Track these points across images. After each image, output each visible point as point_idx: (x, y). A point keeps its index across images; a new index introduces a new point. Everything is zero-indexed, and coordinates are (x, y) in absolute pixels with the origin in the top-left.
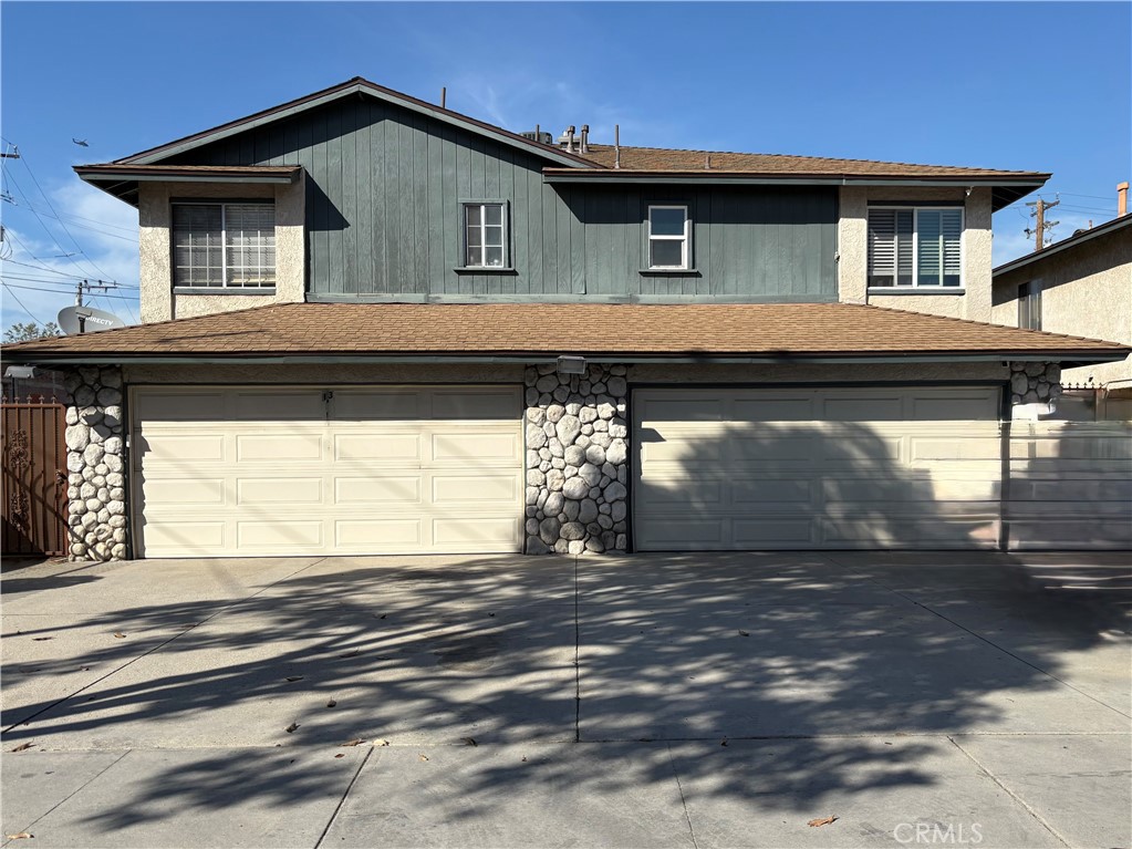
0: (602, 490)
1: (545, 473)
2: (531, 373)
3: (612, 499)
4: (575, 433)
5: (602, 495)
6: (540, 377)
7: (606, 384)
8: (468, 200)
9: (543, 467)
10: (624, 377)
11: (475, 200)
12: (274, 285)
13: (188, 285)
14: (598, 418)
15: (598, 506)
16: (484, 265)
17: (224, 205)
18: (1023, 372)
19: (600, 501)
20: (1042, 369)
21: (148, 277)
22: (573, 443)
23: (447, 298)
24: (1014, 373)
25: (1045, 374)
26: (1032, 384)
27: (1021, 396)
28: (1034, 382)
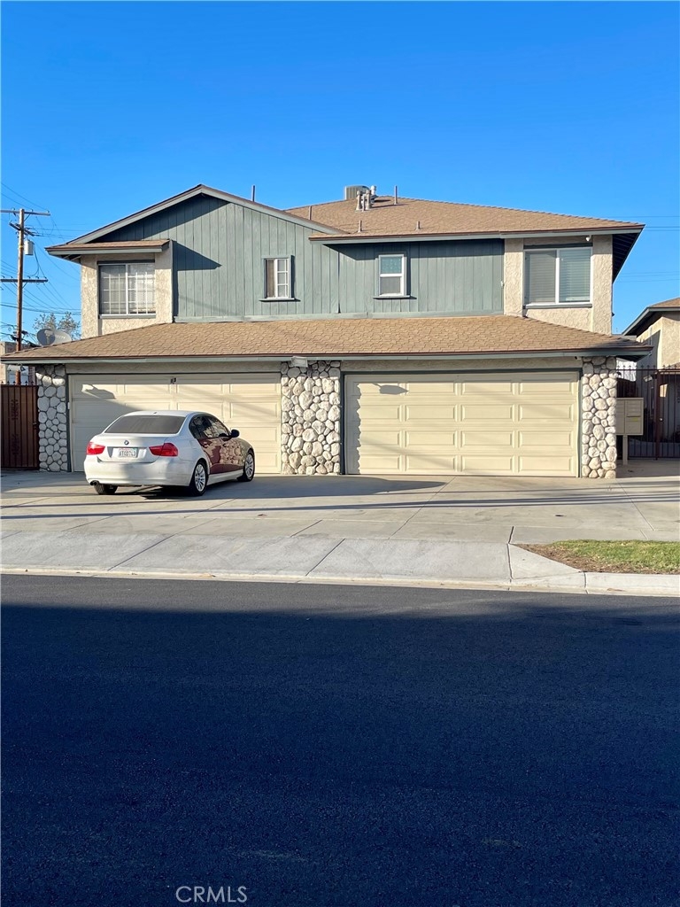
0: (325, 437)
1: (292, 426)
2: (284, 366)
3: (332, 441)
4: (310, 402)
5: (325, 439)
6: (289, 368)
7: (327, 372)
8: (267, 256)
9: (291, 423)
10: (339, 368)
11: (272, 256)
12: (154, 312)
13: (108, 313)
14: (323, 393)
15: (323, 446)
16: (276, 298)
17: (127, 265)
18: (591, 362)
19: (324, 443)
20: (603, 361)
21: (85, 309)
22: (309, 408)
23: (255, 318)
24: (584, 363)
25: (605, 363)
26: (597, 370)
27: (589, 378)
28: (598, 369)
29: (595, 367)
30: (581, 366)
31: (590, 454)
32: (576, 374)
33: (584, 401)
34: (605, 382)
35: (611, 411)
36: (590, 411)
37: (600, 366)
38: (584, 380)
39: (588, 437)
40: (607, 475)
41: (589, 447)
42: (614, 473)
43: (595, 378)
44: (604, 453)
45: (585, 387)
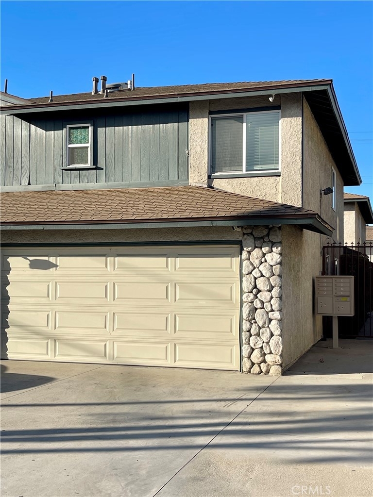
18: (251, 234)
20: (265, 232)
24: (244, 234)
25: (268, 235)
26: (258, 243)
27: (249, 253)
28: (260, 241)
29: (255, 239)
30: (240, 238)
31: (252, 345)
32: (236, 247)
33: (244, 279)
34: (268, 257)
35: (275, 292)
36: (251, 292)
37: (262, 238)
38: (245, 254)
39: (248, 324)
40: (271, 372)
41: (251, 335)
42: (280, 369)
43: (256, 253)
44: (268, 343)
45: (245, 263)
